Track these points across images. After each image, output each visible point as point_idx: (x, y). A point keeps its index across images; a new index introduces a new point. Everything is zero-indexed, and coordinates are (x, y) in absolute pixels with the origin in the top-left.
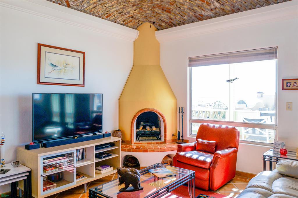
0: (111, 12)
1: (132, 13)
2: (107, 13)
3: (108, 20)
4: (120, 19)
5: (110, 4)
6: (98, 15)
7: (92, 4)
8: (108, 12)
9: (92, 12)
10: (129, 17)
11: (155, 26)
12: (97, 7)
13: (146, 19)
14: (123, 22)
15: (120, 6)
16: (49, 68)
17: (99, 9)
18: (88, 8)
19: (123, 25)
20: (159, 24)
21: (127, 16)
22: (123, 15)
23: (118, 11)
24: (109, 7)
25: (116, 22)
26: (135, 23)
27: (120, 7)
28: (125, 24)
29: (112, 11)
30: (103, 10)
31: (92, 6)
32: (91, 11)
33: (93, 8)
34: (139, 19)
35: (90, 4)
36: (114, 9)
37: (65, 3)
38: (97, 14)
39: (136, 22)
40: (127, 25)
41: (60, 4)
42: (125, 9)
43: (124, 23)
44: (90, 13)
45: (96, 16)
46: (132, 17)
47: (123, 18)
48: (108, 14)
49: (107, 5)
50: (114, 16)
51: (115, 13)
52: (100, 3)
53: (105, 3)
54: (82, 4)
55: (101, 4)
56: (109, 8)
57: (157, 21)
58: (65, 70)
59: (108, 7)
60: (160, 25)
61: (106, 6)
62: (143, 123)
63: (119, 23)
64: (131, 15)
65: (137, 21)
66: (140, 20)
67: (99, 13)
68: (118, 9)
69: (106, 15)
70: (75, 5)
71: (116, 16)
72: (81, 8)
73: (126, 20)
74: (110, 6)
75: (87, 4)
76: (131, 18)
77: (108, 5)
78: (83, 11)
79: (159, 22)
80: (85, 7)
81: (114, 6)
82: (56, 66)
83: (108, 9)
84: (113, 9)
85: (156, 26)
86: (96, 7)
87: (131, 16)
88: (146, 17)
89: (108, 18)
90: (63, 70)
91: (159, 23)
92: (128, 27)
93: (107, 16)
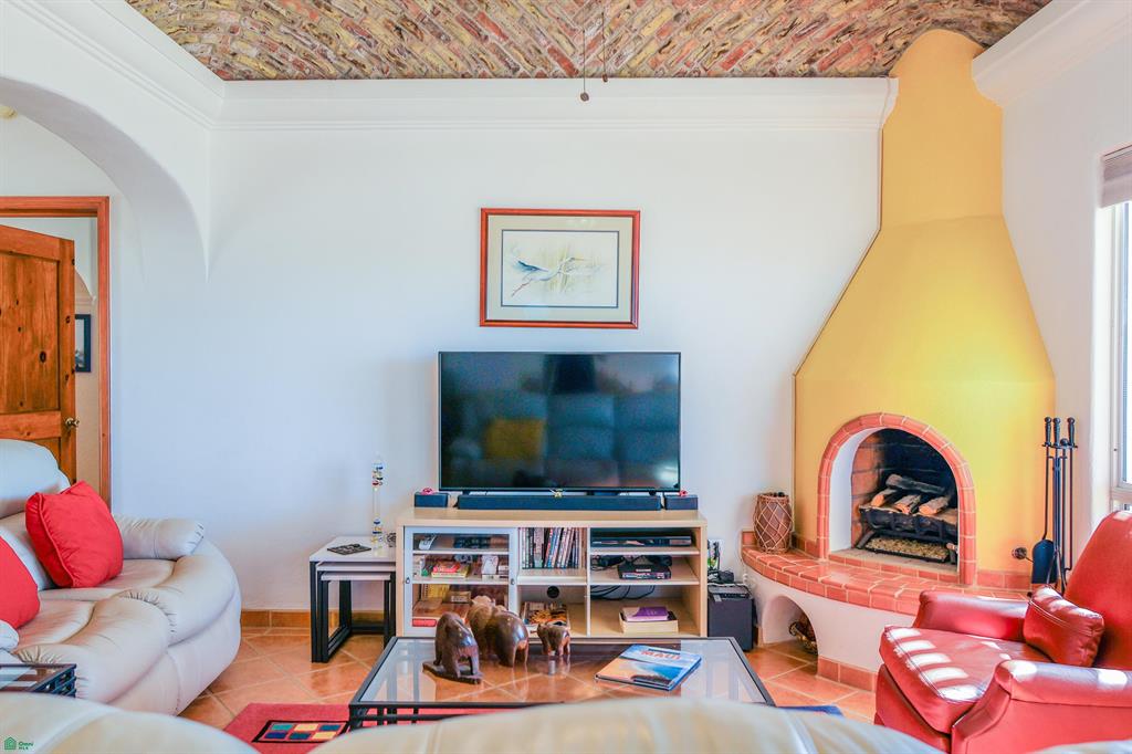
0: (738, 44)
1: (838, 18)
2: (724, 52)
3: (734, 76)
4: (789, 57)
5: (726, 16)
6: (685, 68)
7: (652, 39)
8: (724, 45)
9: (662, 65)
10: (834, 35)
11: (971, 37)
12: (675, 42)
13: (920, 18)
14: (811, 61)
15: (770, 6)
16: (513, 277)
17: (684, 45)
18: (643, 55)
19: (811, 74)
20: (980, 21)
21: (821, 32)
22: (800, 37)
23: (768, 31)
24: (723, 26)
25: (773, 74)
26: (873, 50)
27: (772, 11)
28: (822, 69)
29: (741, 36)
30: (705, 45)
31: (653, 47)
32: (656, 63)
33: (660, 51)
34: (886, 28)
35: (644, 41)
36: (750, 28)
37: (558, 68)
38: (681, 67)
39: (877, 46)
40: (833, 67)
41: (545, 76)
42: (799, 12)
43: (815, 66)
44: (656, 71)
45: (682, 75)
46: (848, 31)
47: (805, 47)
48: (728, 54)
49: (713, 22)
50: (758, 51)
51: (759, 39)
52: (684, 26)
53: (703, 19)
54: (615, 51)
55: (687, 28)
56: (727, 28)
57: (970, 13)
58: (566, 277)
59: (719, 29)
60: (989, 26)
61: (709, 29)
62: (899, 477)
63: (791, 74)
64: (835, 24)
65: (879, 40)
66: (890, 32)
67: (691, 59)
68: (765, 21)
69: (723, 58)
70: (594, 62)
71: (766, 50)
72: (617, 64)
73: (821, 52)
74: (729, 23)
75: (632, 43)
76: (842, 38)
77: (715, 22)
78: (625, 72)
79: (977, 13)
80: (628, 59)
81: (745, 17)
82: (536, 269)
83: (721, 36)
84: (742, 29)
85: (973, 34)
86: (671, 45)
87: (840, 27)
88: (915, 8)
89: (735, 67)
90: (559, 279)
91: (978, 17)
92: (840, 75)
93: (728, 63)
